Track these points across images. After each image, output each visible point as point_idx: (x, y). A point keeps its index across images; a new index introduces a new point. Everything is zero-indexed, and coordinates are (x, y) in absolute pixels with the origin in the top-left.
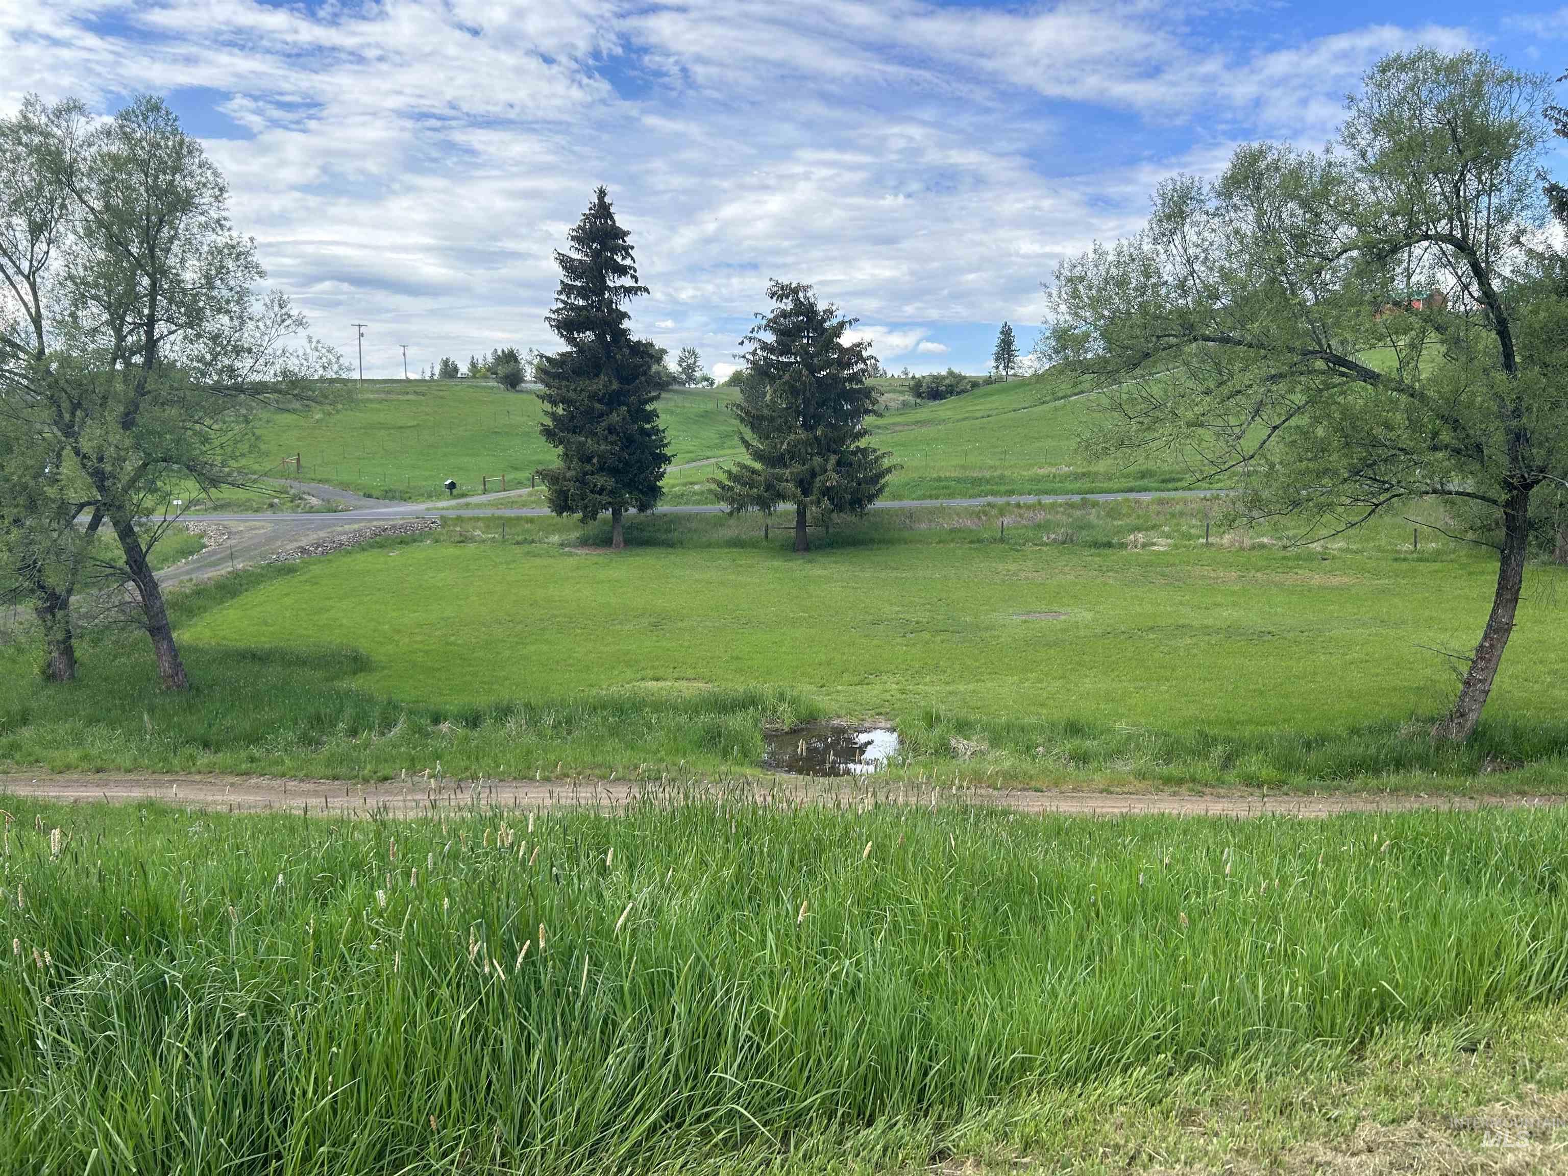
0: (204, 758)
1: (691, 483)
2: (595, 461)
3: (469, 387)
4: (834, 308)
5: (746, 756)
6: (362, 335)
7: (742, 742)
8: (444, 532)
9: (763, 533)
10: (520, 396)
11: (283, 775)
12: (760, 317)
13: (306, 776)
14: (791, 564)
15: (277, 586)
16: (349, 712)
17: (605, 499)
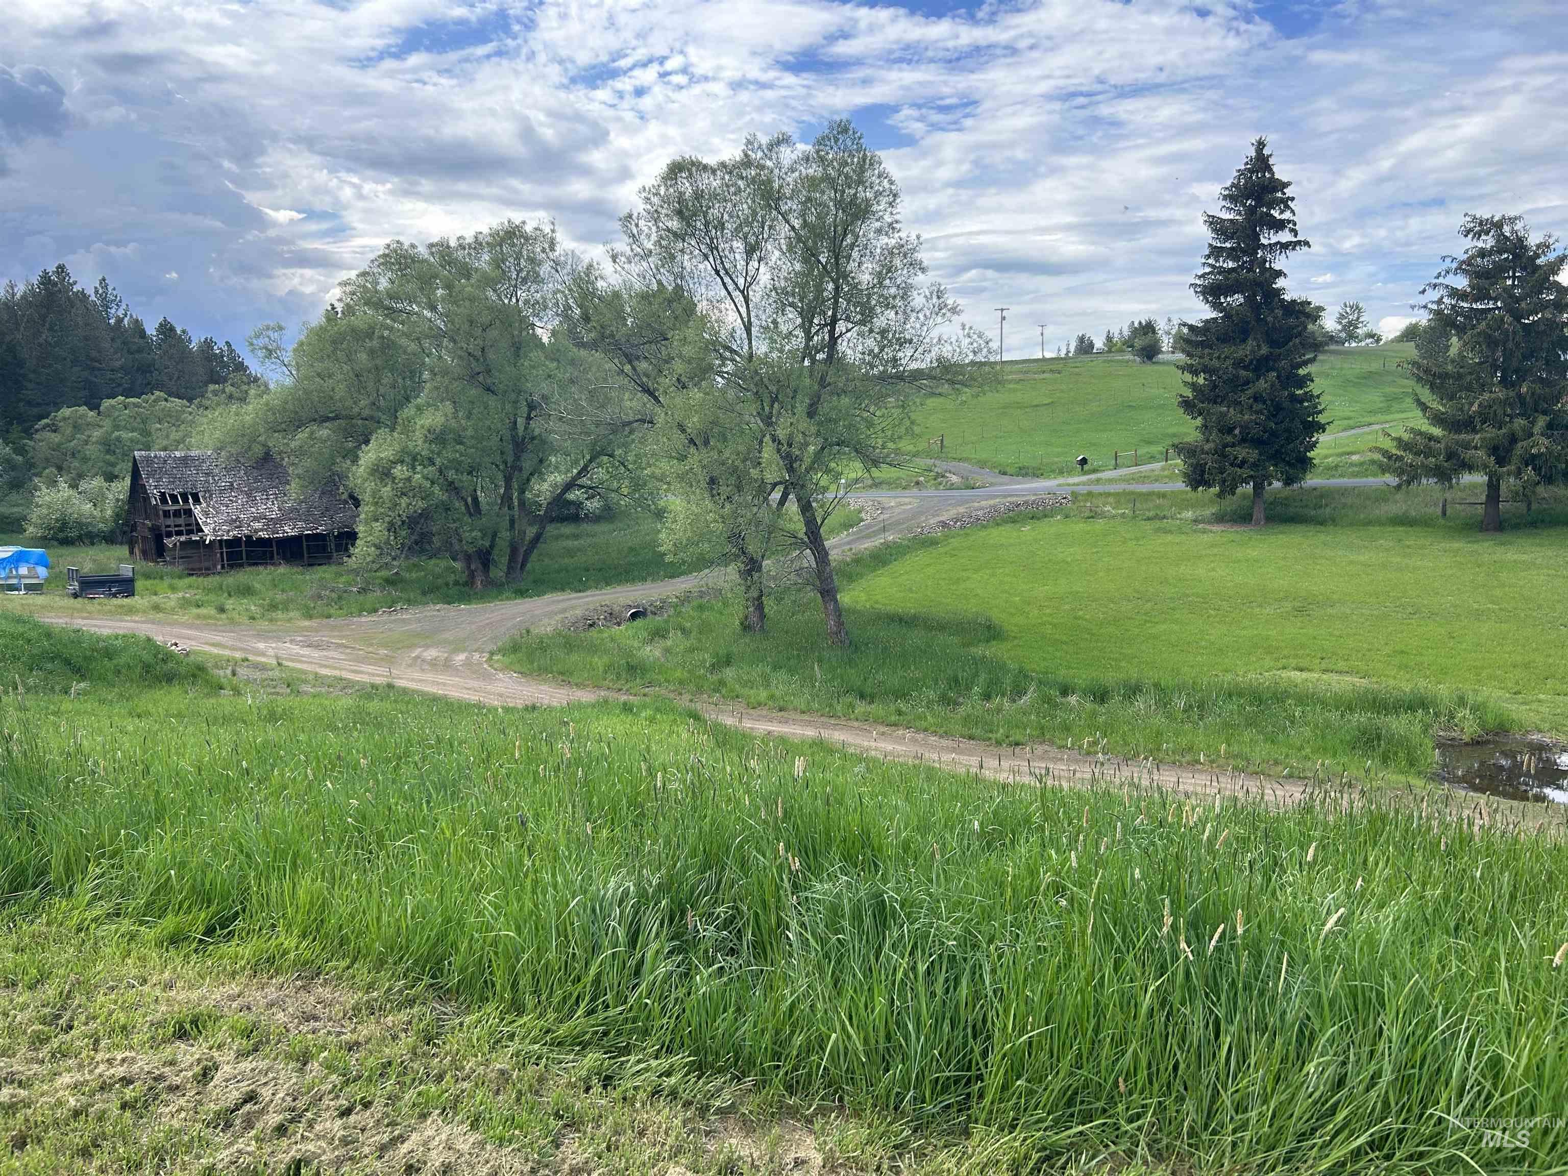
0: (861, 707)
1: (1349, 454)
2: (1237, 431)
3: (1105, 361)
4: (1551, 241)
5: (1412, 765)
6: (1003, 318)
7: (1408, 748)
8: (1075, 507)
9: (1439, 511)
10: (1156, 367)
11: (926, 730)
12: (1448, 260)
13: (946, 733)
14: (1476, 546)
15: (920, 558)
16: (983, 677)
17: (1245, 472)
